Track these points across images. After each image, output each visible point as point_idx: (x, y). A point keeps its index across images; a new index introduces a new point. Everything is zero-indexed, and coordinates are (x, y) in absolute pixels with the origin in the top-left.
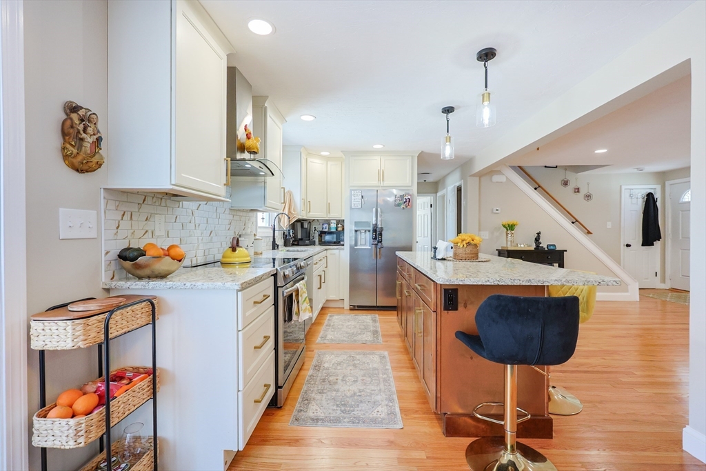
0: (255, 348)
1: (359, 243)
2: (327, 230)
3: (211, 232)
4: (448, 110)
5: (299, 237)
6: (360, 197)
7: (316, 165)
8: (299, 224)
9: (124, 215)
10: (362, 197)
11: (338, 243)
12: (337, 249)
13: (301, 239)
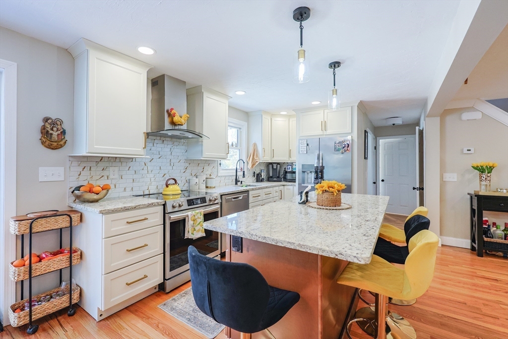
0: (127, 250)
1: (306, 182)
2: (290, 170)
3: (165, 175)
4: (335, 65)
5: (271, 175)
6: (306, 144)
7: (280, 122)
8: (271, 166)
9: (84, 168)
10: (308, 145)
11: (293, 181)
12: (291, 185)
13: (271, 177)
